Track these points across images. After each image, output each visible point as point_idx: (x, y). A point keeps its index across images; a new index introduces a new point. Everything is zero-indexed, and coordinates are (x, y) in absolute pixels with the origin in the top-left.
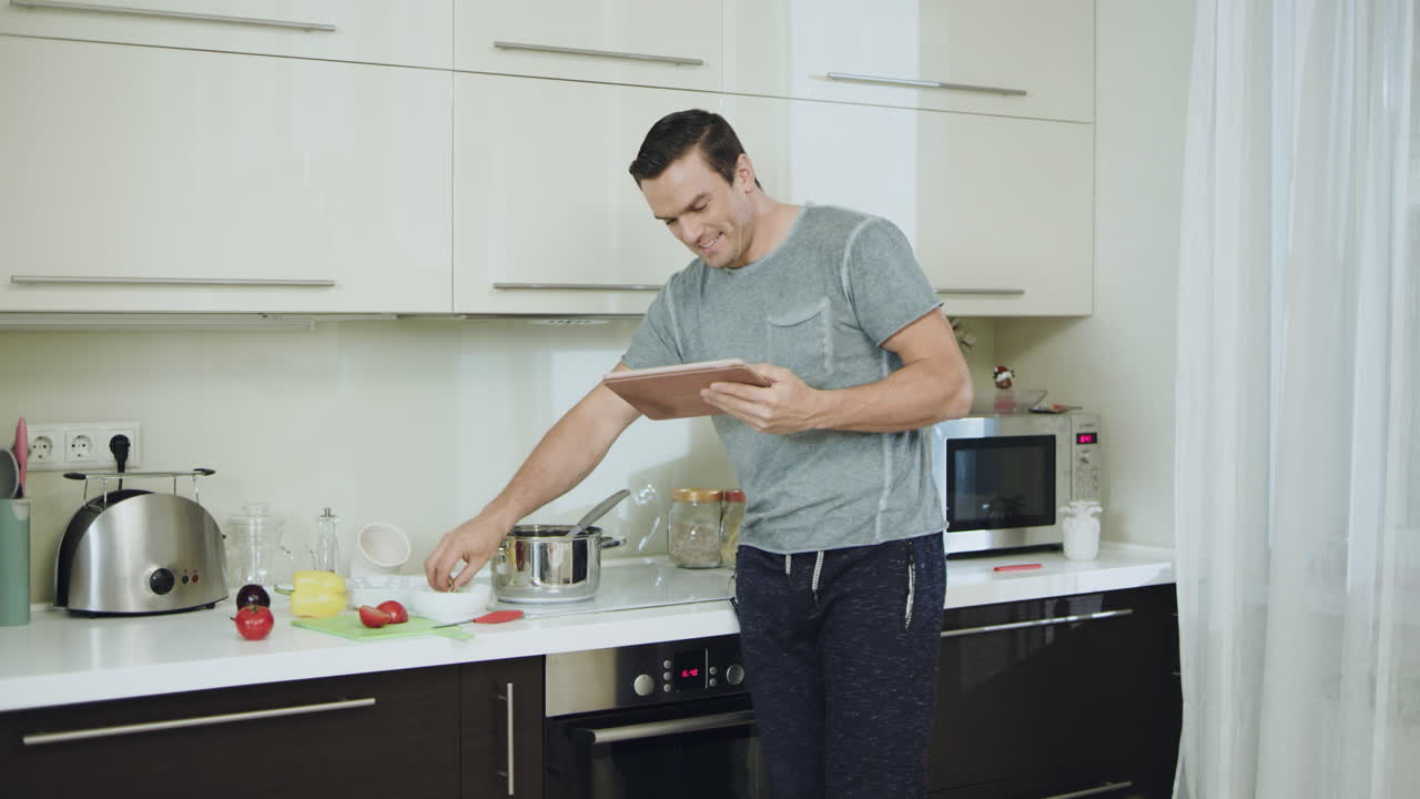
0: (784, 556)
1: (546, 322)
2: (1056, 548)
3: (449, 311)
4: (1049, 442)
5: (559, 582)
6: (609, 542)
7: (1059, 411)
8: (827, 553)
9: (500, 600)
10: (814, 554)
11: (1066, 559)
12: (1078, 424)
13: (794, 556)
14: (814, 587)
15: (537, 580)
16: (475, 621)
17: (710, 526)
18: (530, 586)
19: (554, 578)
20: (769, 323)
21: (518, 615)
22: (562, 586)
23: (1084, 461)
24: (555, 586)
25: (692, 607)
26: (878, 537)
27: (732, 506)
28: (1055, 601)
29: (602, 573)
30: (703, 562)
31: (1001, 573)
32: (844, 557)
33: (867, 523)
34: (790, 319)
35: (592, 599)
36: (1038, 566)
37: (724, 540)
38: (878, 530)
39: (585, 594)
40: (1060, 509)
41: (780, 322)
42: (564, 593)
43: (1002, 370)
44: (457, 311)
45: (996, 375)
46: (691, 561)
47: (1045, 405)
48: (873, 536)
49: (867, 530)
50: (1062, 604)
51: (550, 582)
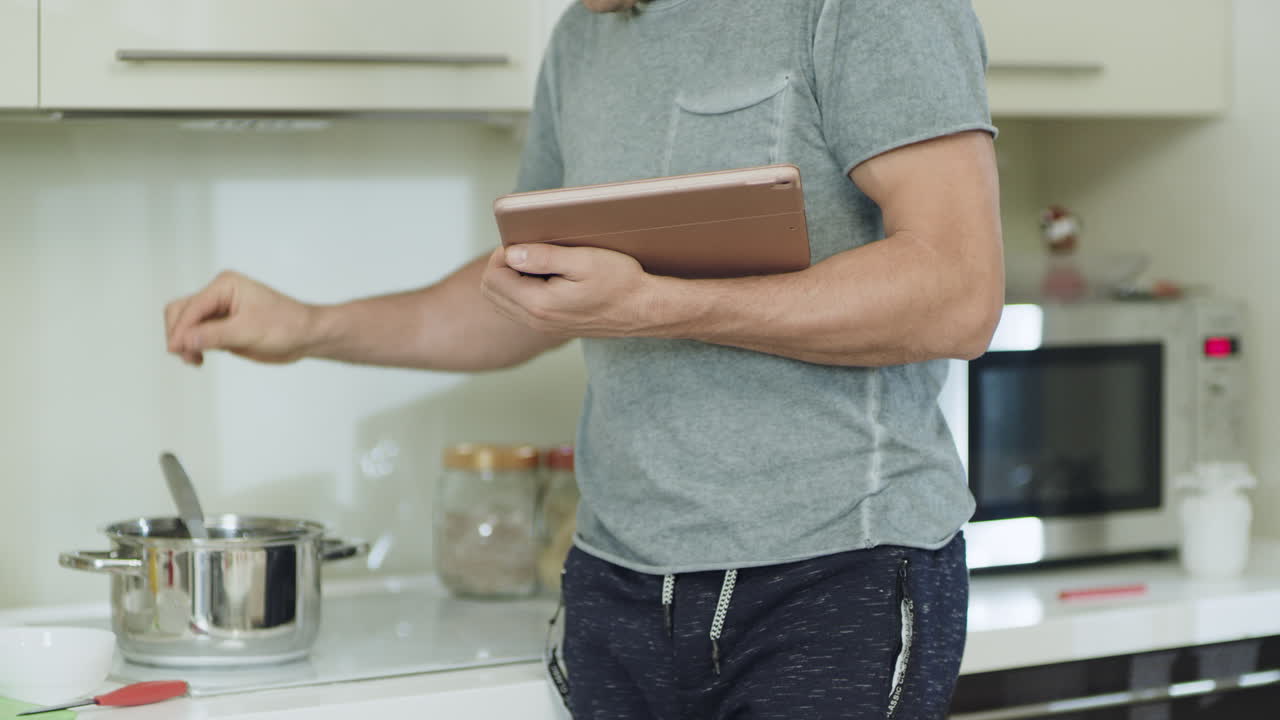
0: (661, 578)
1: (210, 125)
2: (1163, 556)
3: (30, 102)
4: (1148, 358)
5: (244, 628)
6: (338, 548)
7: (1167, 294)
8: (743, 574)
9: (129, 661)
10: (719, 575)
11: (1184, 574)
12: (1206, 322)
13: (678, 577)
14: (715, 632)
15: (203, 623)
16: (97, 702)
17: (517, 518)
18: (188, 634)
19: (234, 618)
20: (677, 105)
21: (178, 690)
22: (251, 634)
23: (1216, 389)
24: (236, 633)
25: (484, 675)
26: (867, 535)
27: (558, 479)
28: (1172, 657)
29: (327, 610)
30: (504, 585)
31: (1074, 603)
32: (778, 579)
33: (843, 516)
34: (718, 102)
35: (305, 659)
36: (1138, 589)
37: (546, 541)
38: (866, 524)
39: (294, 648)
40: (1174, 480)
41: (699, 107)
42: (251, 648)
43: (1058, 215)
44: (46, 103)
45: (1044, 227)
46: (480, 584)
47: (1144, 283)
48: (858, 536)
49: (845, 524)
50: (1185, 661)
51: (229, 627)
